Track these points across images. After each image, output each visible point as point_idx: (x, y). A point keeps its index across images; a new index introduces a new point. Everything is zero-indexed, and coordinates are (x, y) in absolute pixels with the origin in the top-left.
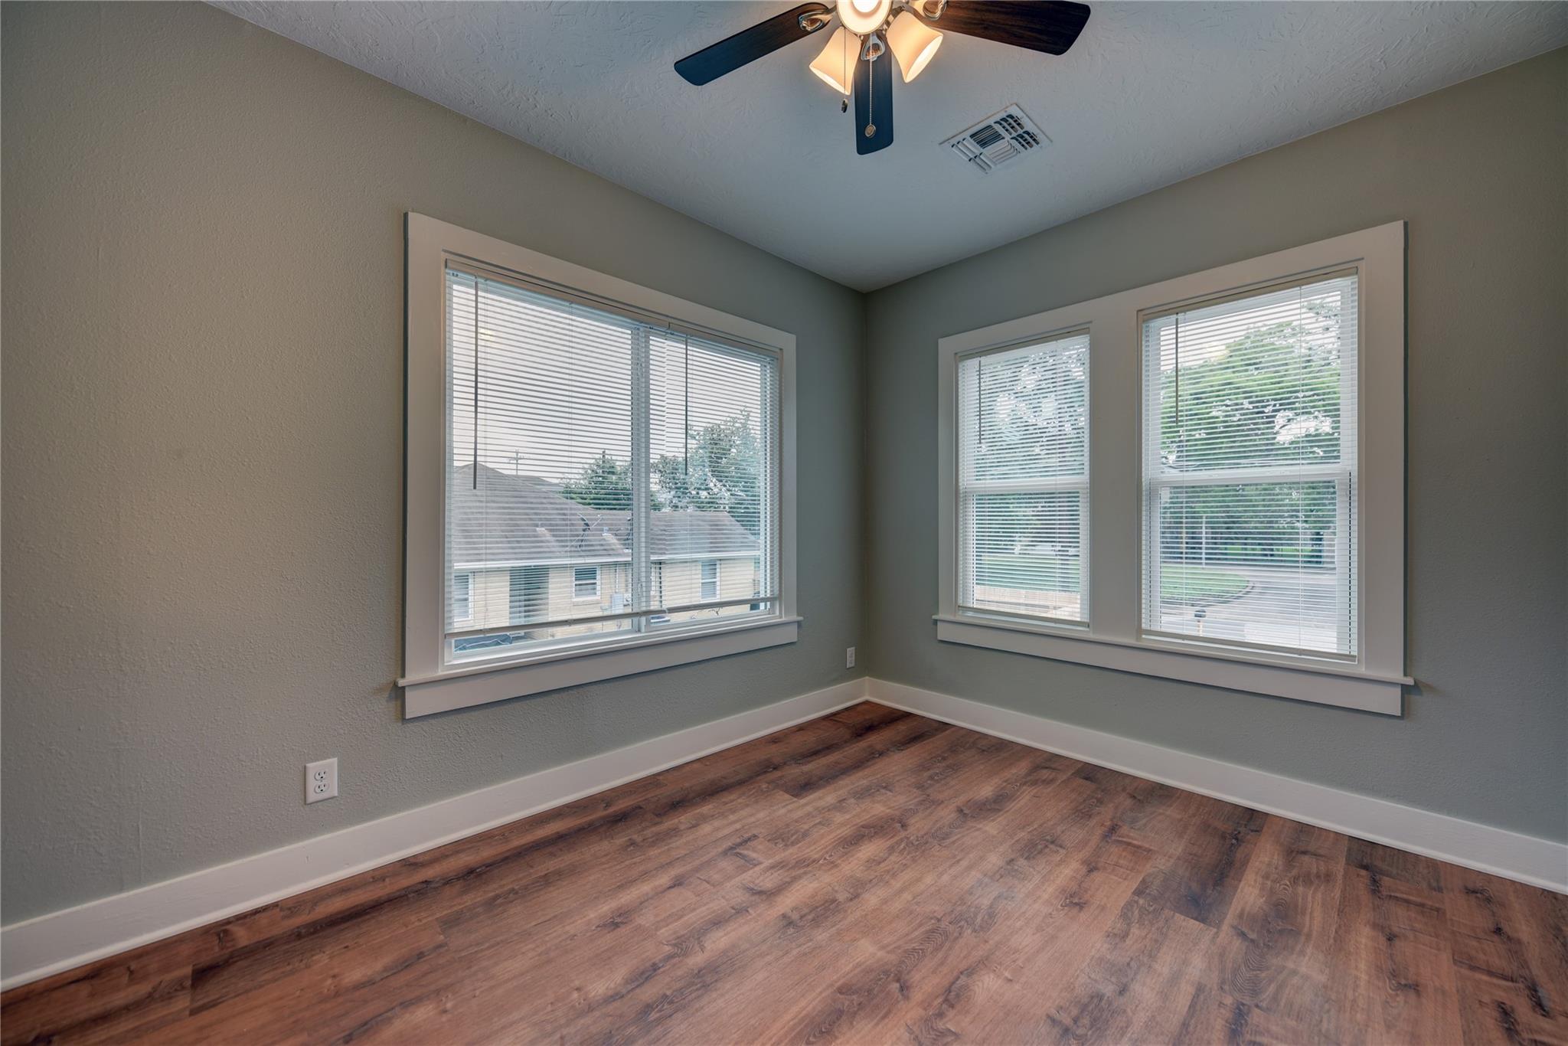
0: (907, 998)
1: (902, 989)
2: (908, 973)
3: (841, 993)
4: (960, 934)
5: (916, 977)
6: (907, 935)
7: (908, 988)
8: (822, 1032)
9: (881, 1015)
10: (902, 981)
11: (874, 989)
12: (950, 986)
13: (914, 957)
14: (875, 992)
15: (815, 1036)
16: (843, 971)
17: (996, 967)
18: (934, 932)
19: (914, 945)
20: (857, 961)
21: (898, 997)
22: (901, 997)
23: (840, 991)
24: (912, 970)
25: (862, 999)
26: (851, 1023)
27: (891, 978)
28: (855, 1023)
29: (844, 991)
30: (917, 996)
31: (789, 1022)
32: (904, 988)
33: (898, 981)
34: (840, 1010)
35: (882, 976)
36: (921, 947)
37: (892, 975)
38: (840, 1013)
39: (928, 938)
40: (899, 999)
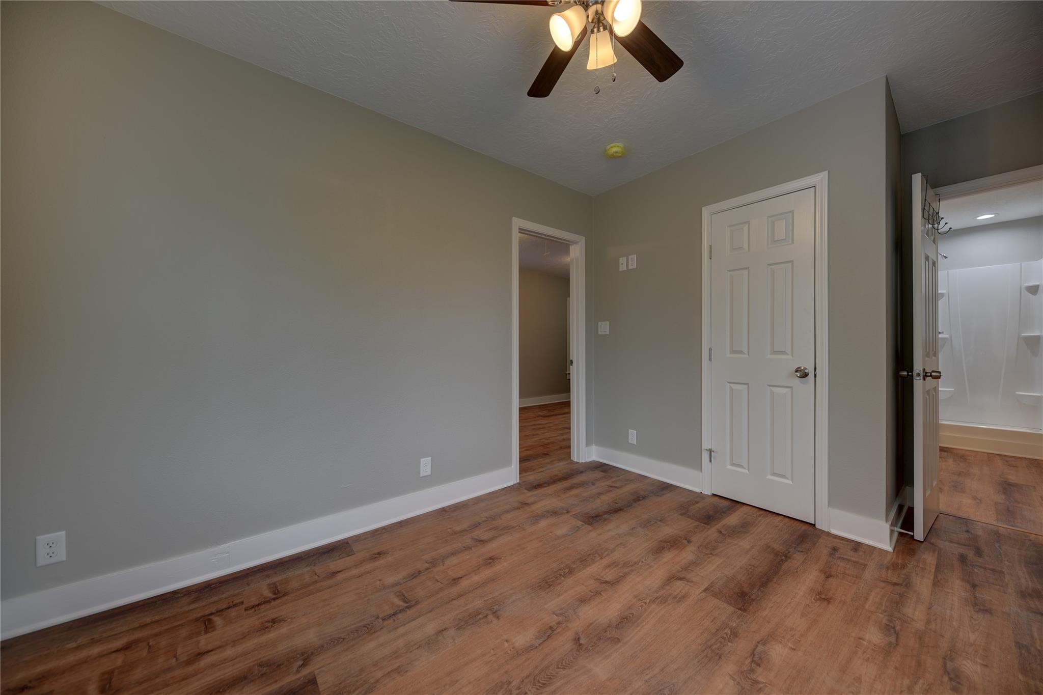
0: (577, 633)
1: (579, 639)
2: (573, 649)
3: (618, 639)
4: (523, 681)
5: (569, 646)
6: (566, 683)
7: (575, 640)
8: (627, 618)
9: (593, 625)
10: (578, 644)
11: (597, 640)
12: (547, 639)
13: (565, 661)
14: (596, 638)
15: (630, 617)
16: (618, 653)
17: (510, 650)
18: (544, 684)
19: (564, 672)
20: (609, 660)
21: (582, 634)
22: (580, 634)
23: (619, 640)
24: (569, 652)
25: (605, 634)
26: (610, 622)
27: (585, 647)
28: (608, 622)
29: (616, 640)
30: (570, 634)
31: (646, 624)
32: (577, 640)
33: (580, 645)
34: (617, 628)
35: (591, 648)
36: (558, 670)
37: (583, 649)
38: (617, 627)
39: (550, 678)
40: (581, 633)
